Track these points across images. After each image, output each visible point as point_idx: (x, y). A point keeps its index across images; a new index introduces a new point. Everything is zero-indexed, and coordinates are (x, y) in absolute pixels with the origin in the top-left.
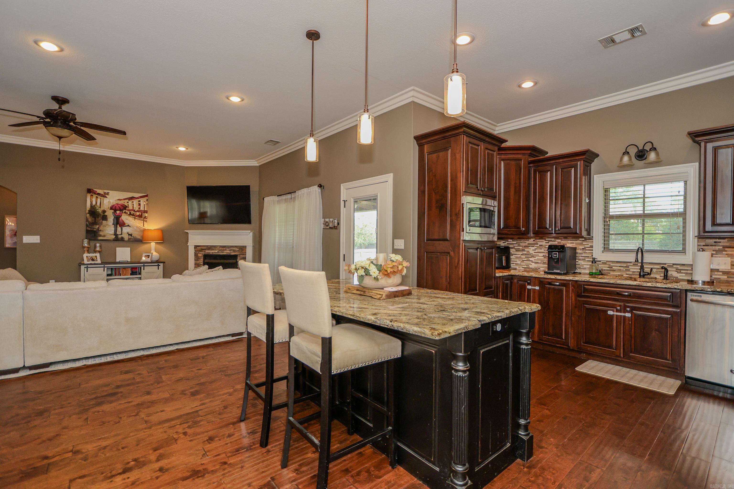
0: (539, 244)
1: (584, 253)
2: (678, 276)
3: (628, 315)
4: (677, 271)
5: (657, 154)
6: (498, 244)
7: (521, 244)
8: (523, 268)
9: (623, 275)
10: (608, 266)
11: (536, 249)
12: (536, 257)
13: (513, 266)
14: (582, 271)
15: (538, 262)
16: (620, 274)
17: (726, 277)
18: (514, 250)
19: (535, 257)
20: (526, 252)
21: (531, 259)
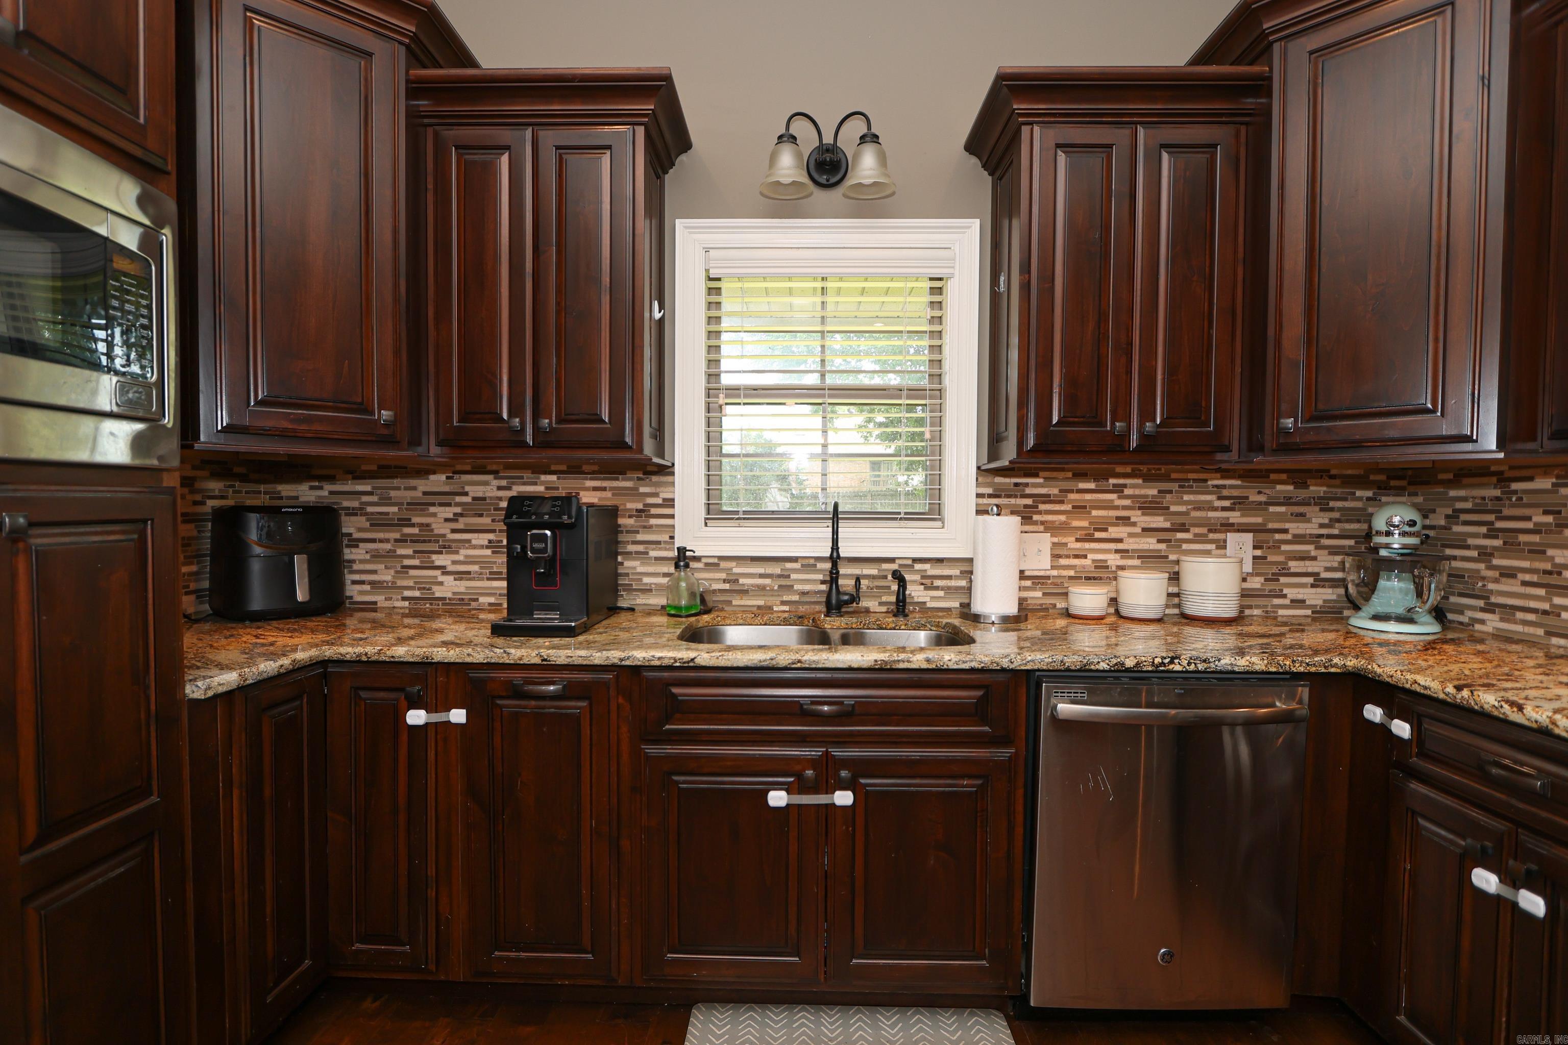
0: (471, 494)
1: (645, 527)
2: (927, 599)
3: (844, 798)
4: (924, 581)
5: (882, 159)
6: (284, 494)
7: (393, 493)
8: (404, 599)
9: (770, 608)
10: (723, 576)
11: (461, 515)
12: (463, 552)
13: (362, 593)
14: (639, 601)
15: (469, 573)
16: (761, 603)
17: (1039, 594)
18: (362, 521)
19: (457, 553)
20: (415, 530)
21: (439, 560)
